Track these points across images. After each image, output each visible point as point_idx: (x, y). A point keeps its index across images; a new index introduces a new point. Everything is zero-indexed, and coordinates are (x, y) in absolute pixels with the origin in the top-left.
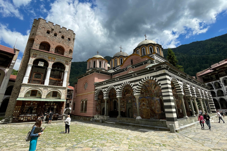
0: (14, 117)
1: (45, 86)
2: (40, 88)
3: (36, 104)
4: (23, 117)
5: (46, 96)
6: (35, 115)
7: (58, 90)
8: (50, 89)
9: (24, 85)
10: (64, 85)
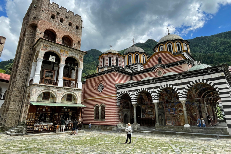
0: (28, 127)
1: (59, 88)
2: (54, 90)
3: (49, 110)
4: (38, 127)
5: (60, 100)
6: (51, 124)
7: (74, 92)
8: (64, 91)
9: (36, 86)
10: (80, 86)
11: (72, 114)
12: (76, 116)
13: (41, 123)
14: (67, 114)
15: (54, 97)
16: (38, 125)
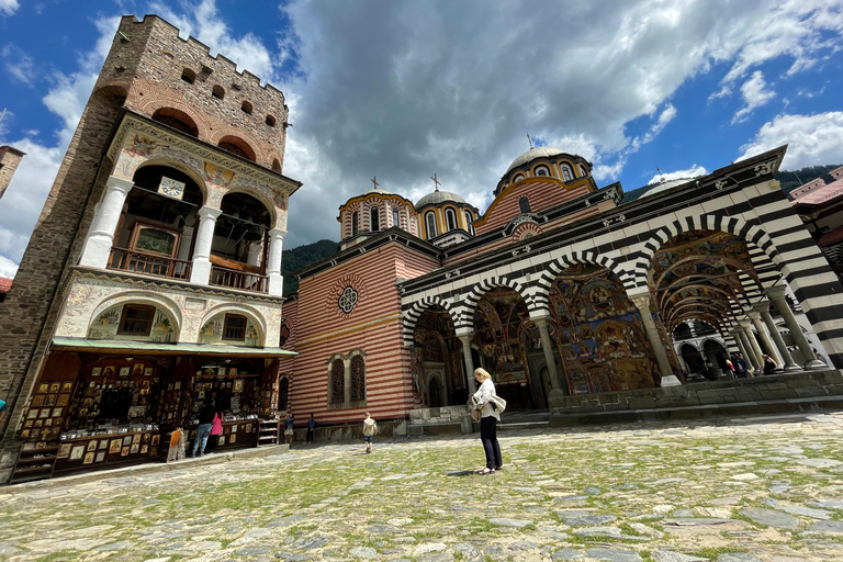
0: (28, 447)
1: (195, 288)
2: (173, 297)
3: (148, 371)
4: (85, 442)
5: (197, 331)
6: (149, 427)
7: (254, 306)
8: (213, 301)
9: (89, 277)
10: (276, 286)
11: (245, 386)
12: (259, 392)
13: (100, 427)
14: (226, 388)
15: (171, 323)
16: (85, 434)
